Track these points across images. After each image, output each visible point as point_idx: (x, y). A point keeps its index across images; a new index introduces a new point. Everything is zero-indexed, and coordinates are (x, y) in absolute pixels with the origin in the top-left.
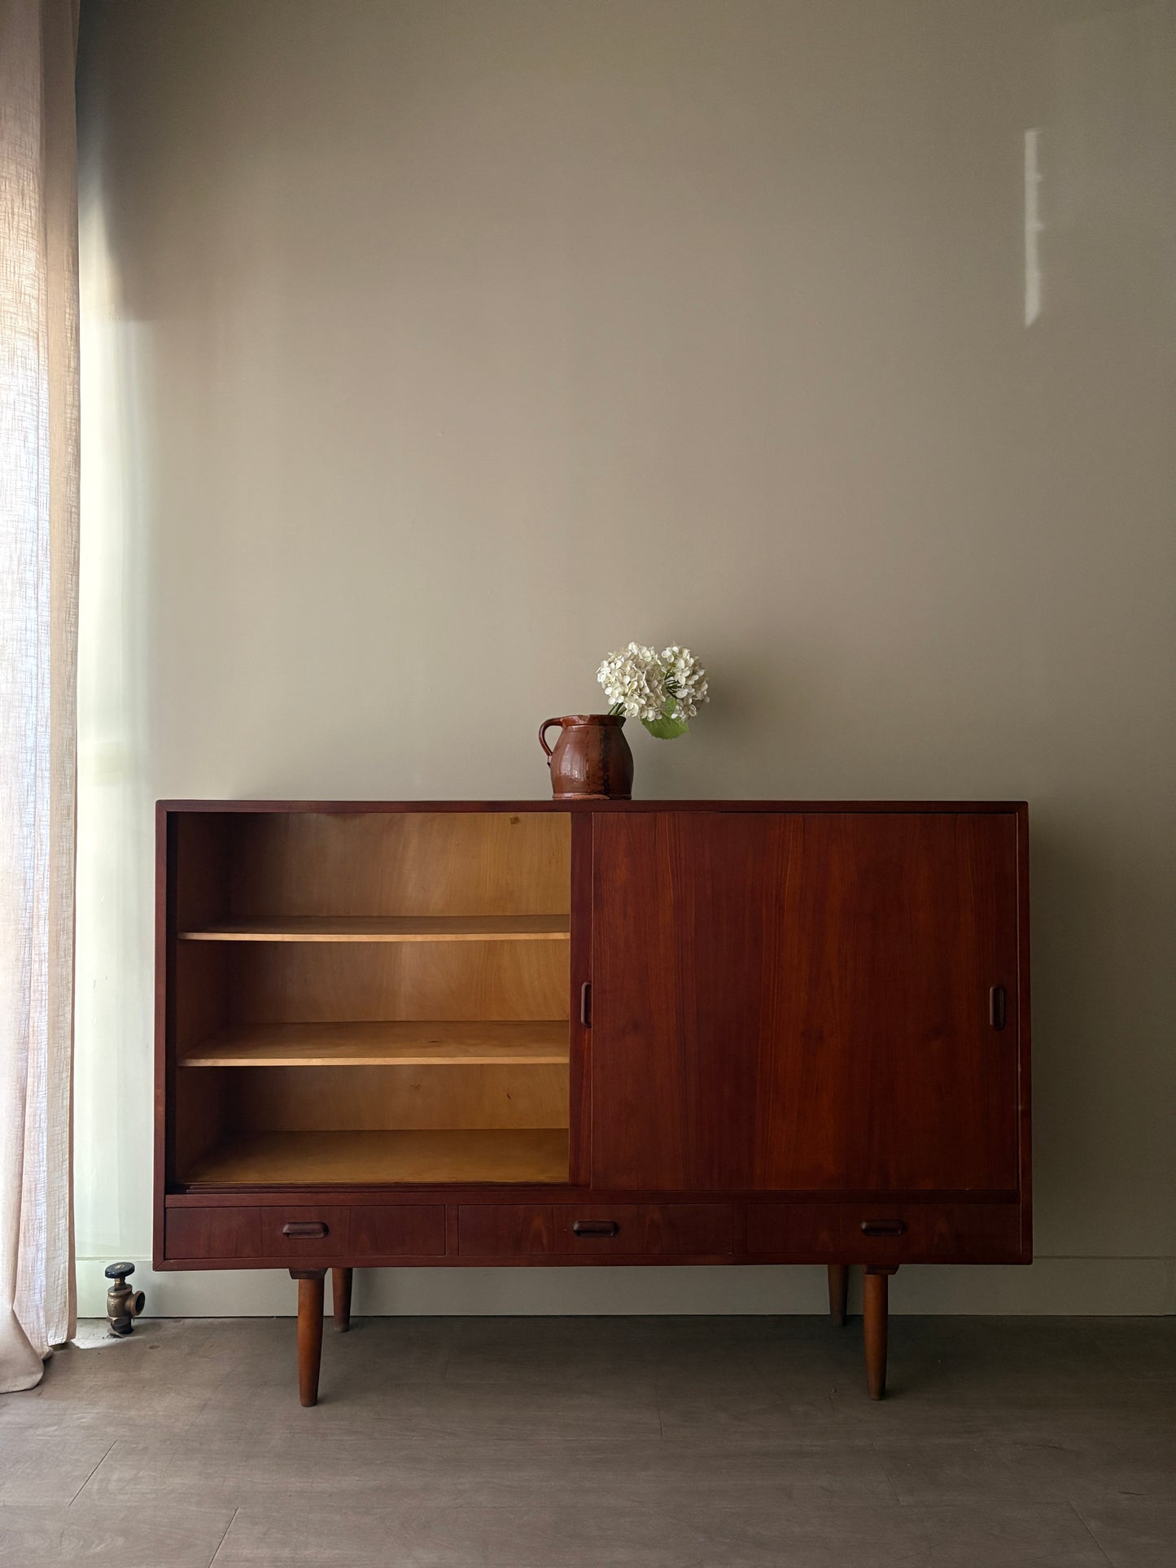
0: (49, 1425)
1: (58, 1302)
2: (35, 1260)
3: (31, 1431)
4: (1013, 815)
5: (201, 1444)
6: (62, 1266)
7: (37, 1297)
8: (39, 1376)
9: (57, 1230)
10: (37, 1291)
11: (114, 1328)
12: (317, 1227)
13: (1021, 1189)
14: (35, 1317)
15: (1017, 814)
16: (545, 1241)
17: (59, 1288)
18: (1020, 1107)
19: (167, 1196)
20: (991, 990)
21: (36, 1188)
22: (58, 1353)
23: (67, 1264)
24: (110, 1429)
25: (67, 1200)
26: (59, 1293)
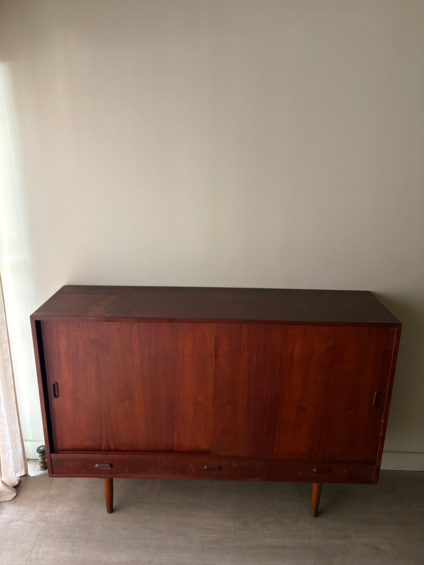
0: (18, 521)
1: (20, 464)
2: (8, 459)
3: (12, 523)
4: (395, 328)
5: (71, 533)
6: (20, 453)
7: (11, 469)
8: (15, 494)
9: (16, 443)
10: (11, 467)
11: (42, 467)
12: (108, 465)
13: (377, 461)
14: (11, 475)
15: (397, 328)
16: (194, 471)
17: (20, 460)
18: (381, 434)
19: (51, 454)
20: (375, 393)
21: (5, 436)
22: (22, 478)
23: (22, 452)
24: (39, 523)
25: (19, 432)
26: (20, 462)
